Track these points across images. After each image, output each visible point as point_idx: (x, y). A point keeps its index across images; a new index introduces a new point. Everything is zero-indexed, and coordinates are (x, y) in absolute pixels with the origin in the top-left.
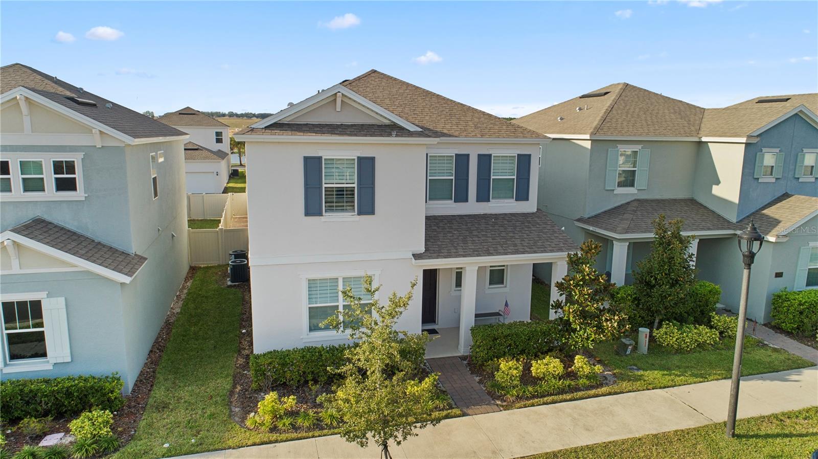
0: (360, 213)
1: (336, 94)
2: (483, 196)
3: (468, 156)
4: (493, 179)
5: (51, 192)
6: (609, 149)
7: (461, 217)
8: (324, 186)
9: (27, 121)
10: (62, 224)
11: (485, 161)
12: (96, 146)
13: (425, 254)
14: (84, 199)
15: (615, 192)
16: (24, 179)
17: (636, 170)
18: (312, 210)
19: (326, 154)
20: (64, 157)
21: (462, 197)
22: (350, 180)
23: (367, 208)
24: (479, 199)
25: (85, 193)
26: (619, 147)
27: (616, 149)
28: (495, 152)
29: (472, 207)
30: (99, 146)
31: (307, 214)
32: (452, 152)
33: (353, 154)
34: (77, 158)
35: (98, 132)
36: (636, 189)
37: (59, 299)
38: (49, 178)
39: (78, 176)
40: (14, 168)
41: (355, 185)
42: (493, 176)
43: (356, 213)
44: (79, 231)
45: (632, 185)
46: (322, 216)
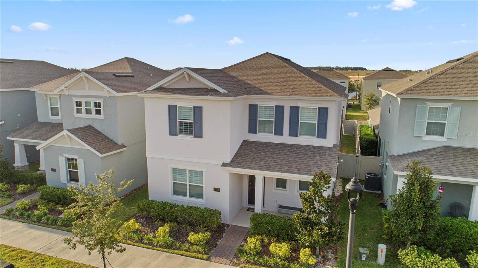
0: (195, 137)
1: (183, 73)
2: (293, 133)
3: (283, 107)
4: (300, 122)
5: (93, 115)
6: (418, 106)
7: (277, 144)
8: (178, 120)
9: (87, 84)
10: (97, 128)
11: (295, 111)
12: (106, 96)
13: (230, 164)
14: (103, 118)
15: (423, 139)
16: (86, 109)
17: (446, 123)
18: (172, 132)
19: (179, 104)
20: (98, 100)
21: (279, 132)
22: (190, 118)
23: (199, 135)
24: (290, 135)
25: (104, 116)
26: (427, 105)
27: (425, 106)
28: (301, 105)
29: (286, 139)
30: (108, 96)
31: (170, 134)
32: (273, 104)
33: (191, 105)
34: (101, 101)
35: (106, 91)
36: (445, 138)
37: (82, 159)
38: (93, 109)
39: (102, 108)
40: (83, 104)
41: (192, 121)
42: (300, 120)
43: (193, 136)
44: (102, 132)
45: (442, 134)
46: (177, 136)
